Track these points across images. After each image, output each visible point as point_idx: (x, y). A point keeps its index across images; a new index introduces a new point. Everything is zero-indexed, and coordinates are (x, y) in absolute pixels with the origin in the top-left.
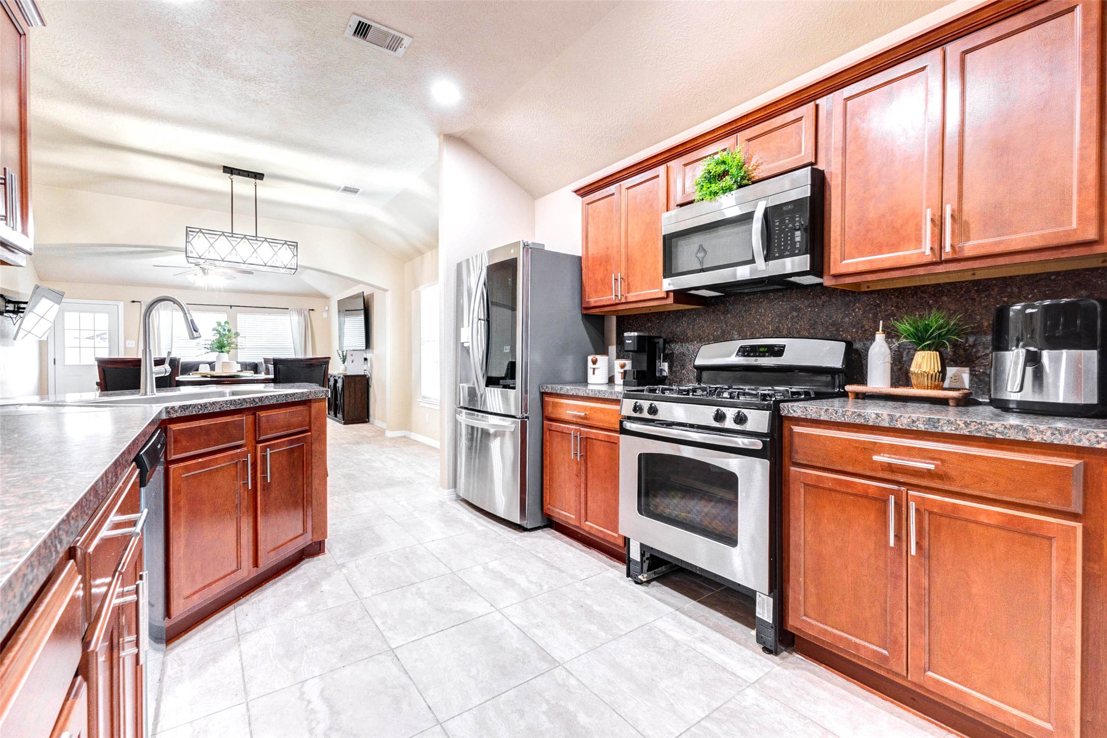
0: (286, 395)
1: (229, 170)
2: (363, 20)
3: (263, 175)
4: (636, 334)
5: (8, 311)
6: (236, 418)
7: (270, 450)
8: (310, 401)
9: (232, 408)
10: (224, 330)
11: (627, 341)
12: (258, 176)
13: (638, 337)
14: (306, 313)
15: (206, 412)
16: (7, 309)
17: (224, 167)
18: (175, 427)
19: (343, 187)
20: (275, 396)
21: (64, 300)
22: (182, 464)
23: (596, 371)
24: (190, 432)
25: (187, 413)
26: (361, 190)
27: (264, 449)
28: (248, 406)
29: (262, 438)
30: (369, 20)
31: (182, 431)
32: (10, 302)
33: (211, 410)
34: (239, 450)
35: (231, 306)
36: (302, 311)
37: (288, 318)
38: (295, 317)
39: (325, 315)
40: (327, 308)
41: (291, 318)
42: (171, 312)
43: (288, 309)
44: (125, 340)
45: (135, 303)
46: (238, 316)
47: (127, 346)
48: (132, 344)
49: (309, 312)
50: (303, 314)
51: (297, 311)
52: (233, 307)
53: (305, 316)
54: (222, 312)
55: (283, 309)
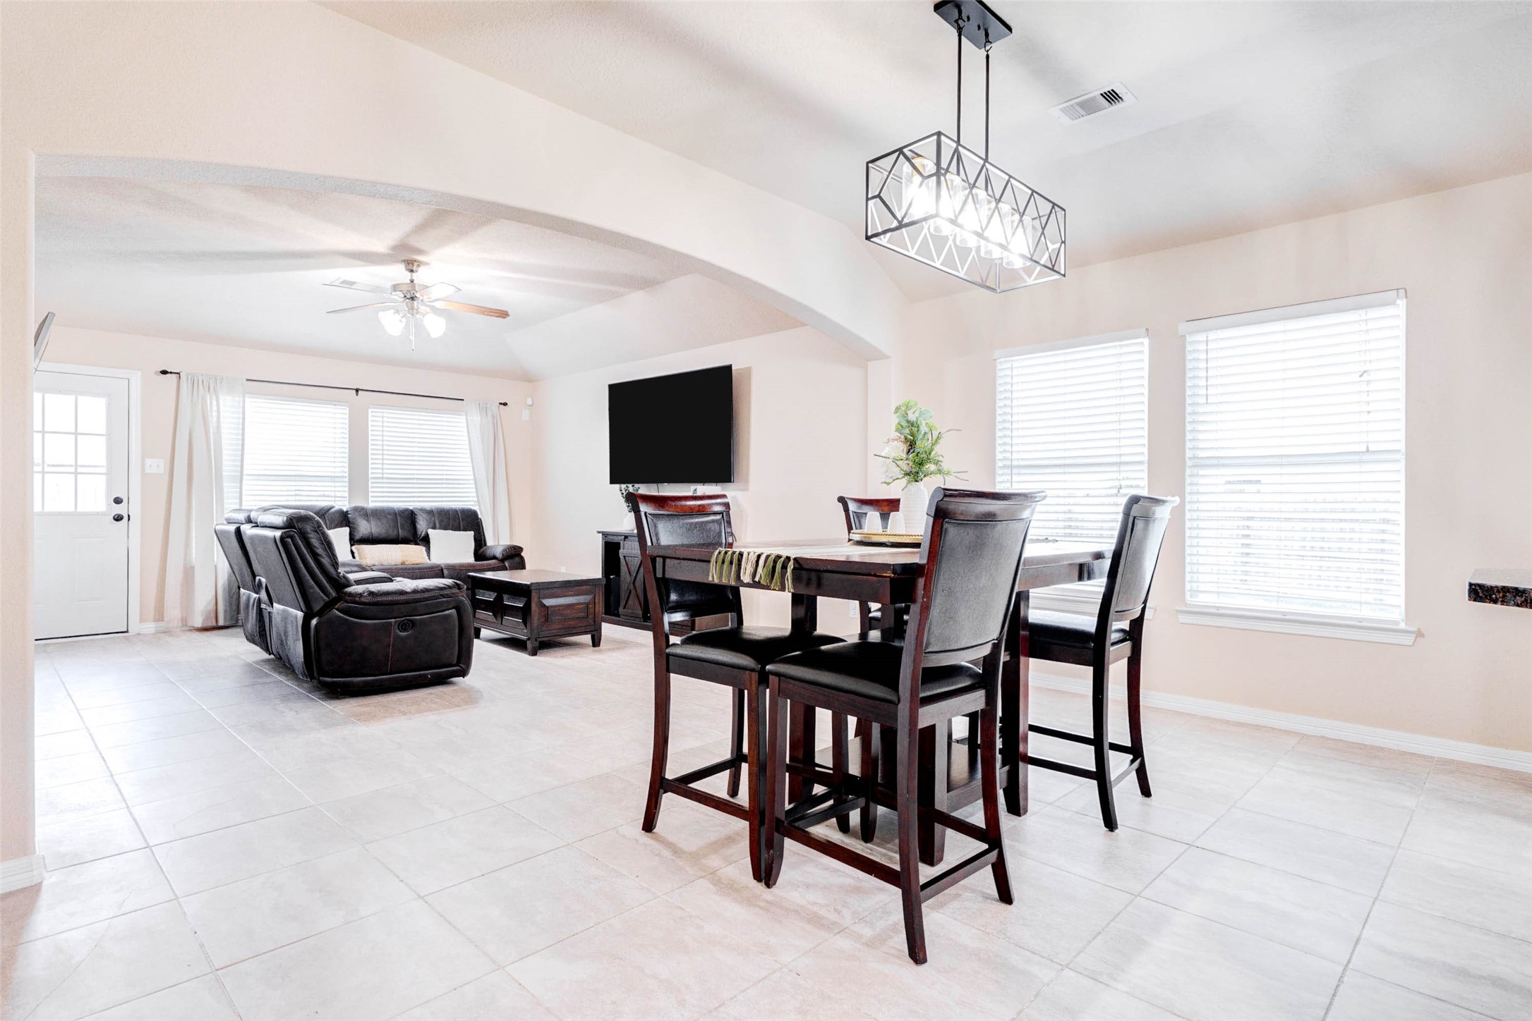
14: (495, 408)
35: (357, 390)
36: (488, 406)
37: (462, 419)
38: (476, 418)
39: (526, 415)
40: (529, 402)
41: (469, 418)
42: (242, 399)
43: (463, 400)
44: (144, 456)
45: (167, 375)
46: (370, 410)
47: (147, 471)
48: (157, 466)
49: (499, 407)
50: (489, 413)
51: (479, 404)
52: (360, 392)
53: (493, 416)
54: (340, 401)
55: (453, 401)
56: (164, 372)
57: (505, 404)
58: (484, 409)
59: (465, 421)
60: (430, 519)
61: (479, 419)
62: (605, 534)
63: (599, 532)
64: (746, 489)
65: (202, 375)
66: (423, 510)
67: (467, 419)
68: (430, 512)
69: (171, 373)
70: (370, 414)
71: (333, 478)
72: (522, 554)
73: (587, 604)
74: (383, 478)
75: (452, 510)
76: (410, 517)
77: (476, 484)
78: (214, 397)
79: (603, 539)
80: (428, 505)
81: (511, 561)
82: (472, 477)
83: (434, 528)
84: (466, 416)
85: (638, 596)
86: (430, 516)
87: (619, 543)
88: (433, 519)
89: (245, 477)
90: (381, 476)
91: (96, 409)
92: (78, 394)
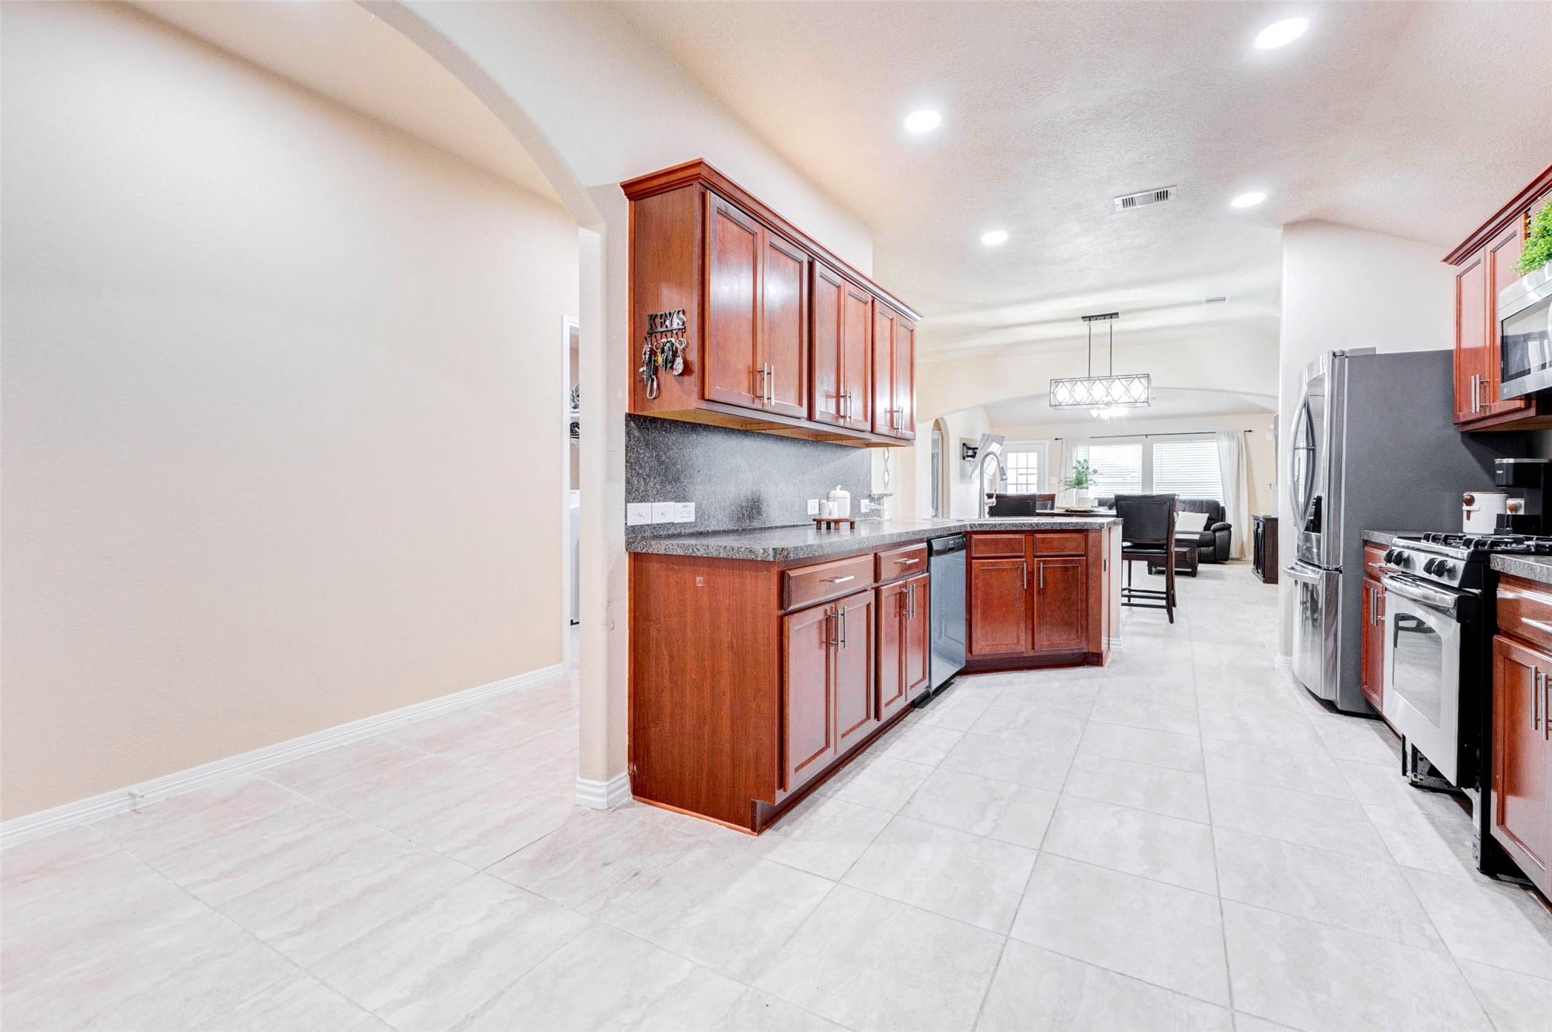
0: (1061, 523)
1: (1088, 319)
2: (1124, 198)
3: (1117, 314)
4: (1511, 461)
5: (968, 456)
6: (1017, 536)
7: (1043, 564)
8: (1087, 530)
9: (1014, 529)
10: (1083, 468)
11: (1498, 472)
12: (1112, 316)
13: (1515, 465)
14: (1241, 435)
15: (995, 529)
16: (968, 454)
17: (1083, 318)
18: (975, 537)
19: (1204, 300)
20: (1050, 523)
21: (1004, 443)
22: (980, 561)
23: (1472, 515)
24: (985, 542)
25: (983, 529)
26: (1228, 297)
27: (1039, 562)
28: (1027, 529)
29: (1038, 554)
30: (1130, 194)
31: (980, 540)
32: (969, 448)
33: (998, 529)
34: (1019, 560)
35: (1147, 435)
36: (1237, 433)
37: (1215, 444)
38: (1225, 443)
39: (1269, 436)
40: (1272, 427)
41: (1220, 444)
42: (1090, 447)
43: (1215, 432)
44: (1050, 477)
46: (1154, 446)
47: (1051, 483)
48: (1054, 480)
49: (1245, 435)
50: (1235, 438)
51: (1228, 434)
52: (1149, 436)
53: (1239, 440)
54: (1136, 442)
55: (1210, 434)
56: (1056, 439)
57: (1250, 431)
58: (1231, 435)
60: (1181, 505)
61: (1228, 443)
65: (1071, 439)
67: (1217, 444)
68: (1185, 501)
69: (1059, 439)
70: (1155, 448)
71: (1133, 484)
74: (1162, 483)
75: (1201, 501)
77: (1223, 486)
78: (1076, 448)
82: (1220, 481)
83: (1183, 511)
84: (1218, 442)
86: (1183, 503)
88: (1184, 505)
90: (1160, 482)
91: (1033, 458)
92: (1027, 451)
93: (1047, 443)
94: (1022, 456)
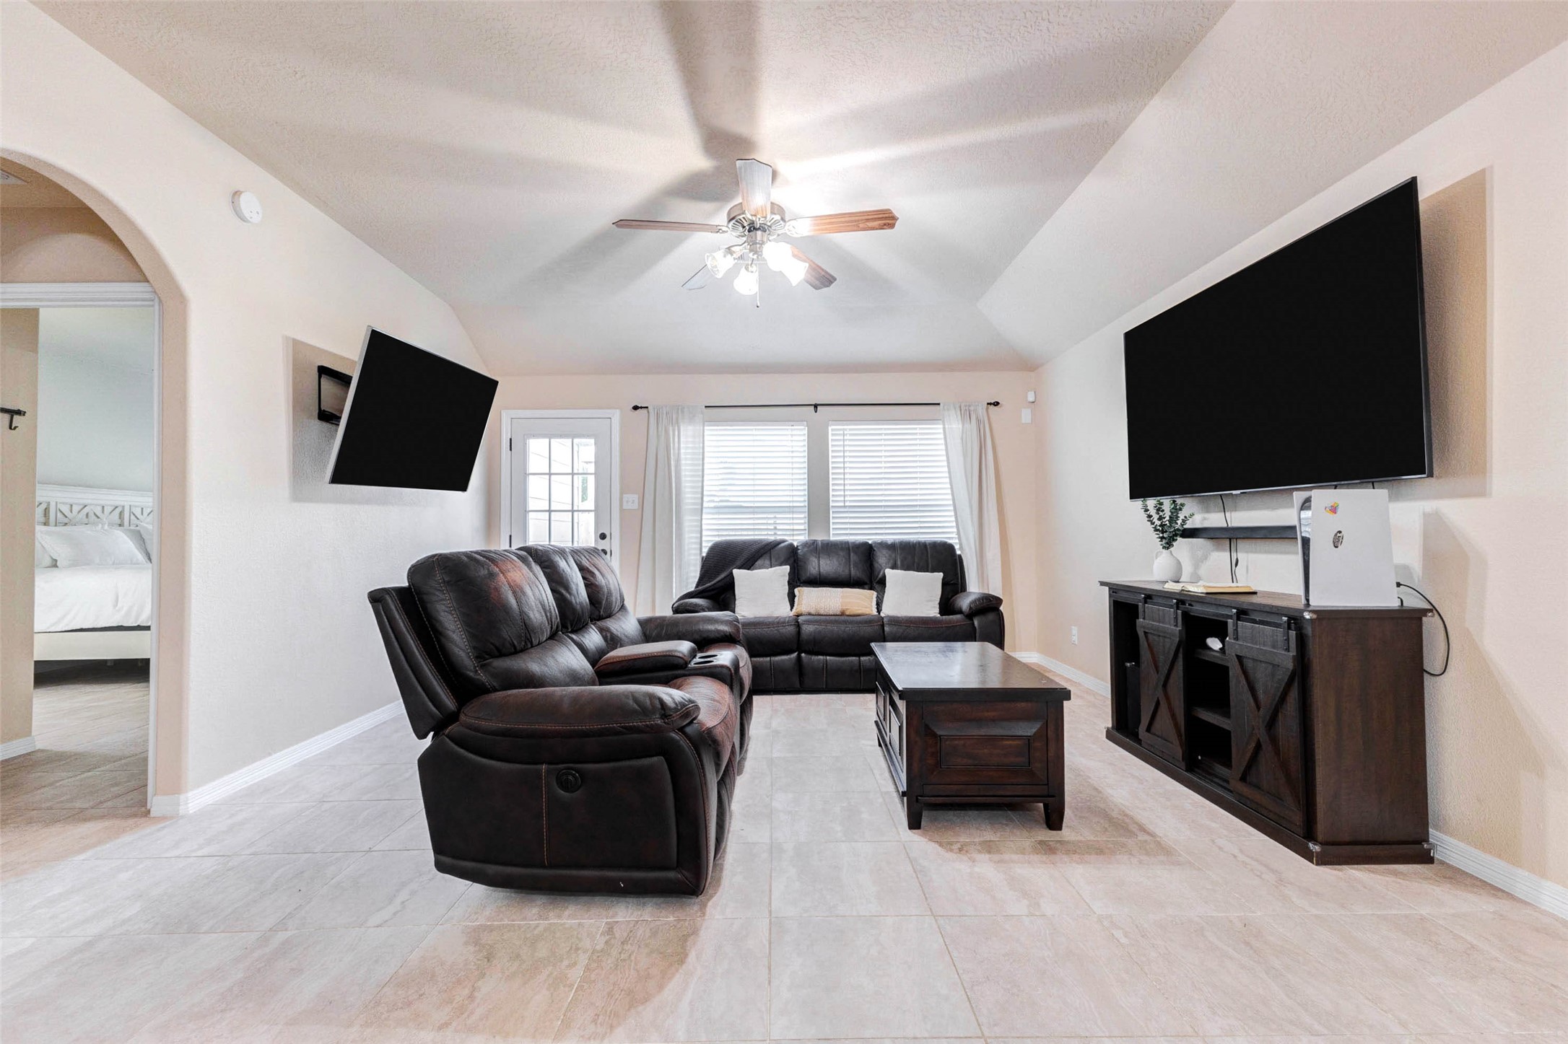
14: (981, 410)
35: (816, 406)
36: (972, 408)
37: (938, 428)
38: (955, 425)
39: (1026, 416)
40: (1031, 397)
41: (947, 426)
42: (702, 428)
43: (939, 404)
44: (622, 493)
45: (638, 410)
46: (830, 428)
47: (624, 507)
48: (632, 501)
49: (987, 409)
50: (973, 417)
51: (960, 407)
52: (819, 408)
53: (978, 421)
54: (799, 420)
55: (926, 407)
56: (636, 408)
57: (996, 404)
58: (966, 412)
59: (941, 431)
60: (890, 556)
61: (961, 426)
62: (1114, 589)
63: (1103, 584)
64: (1482, 493)
65: (666, 407)
66: (883, 545)
67: (944, 428)
68: (892, 547)
69: (641, 408)
70: (830, 432)
71: (791, 510)
72: (1001, 608)
73: (1029, 740)
74: (845, 507)
75: (919, 543)
76: (867, 553)
77: (955, 510)
78: (676, 428)
79: (1110, 596)
80: (890, 539)
81: (983, 618)
82: (951, 502)
83: (894, 567)
84: (944, 425)
85: (1173, 716)
86: (890, 552)
87: (1137, 606)
88: (893, 556)
89: (704, 510)
90: (842, 504)
91: (587, 450)
92: (550, 436)
93: (616, 416)
94: (561, 447)
